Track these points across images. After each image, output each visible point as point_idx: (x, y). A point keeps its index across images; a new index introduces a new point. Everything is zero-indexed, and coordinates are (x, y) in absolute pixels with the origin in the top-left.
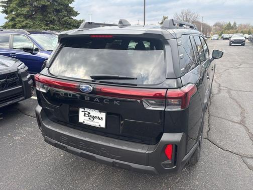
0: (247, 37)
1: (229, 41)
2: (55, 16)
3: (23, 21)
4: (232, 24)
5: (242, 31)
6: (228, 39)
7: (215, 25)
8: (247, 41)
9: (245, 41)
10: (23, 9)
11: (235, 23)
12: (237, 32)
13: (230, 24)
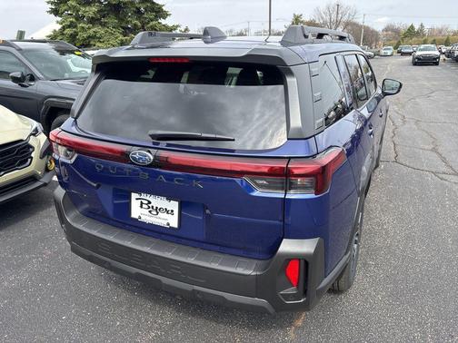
0: (443, 51)
1: (411, 57)
2: (137, 19)
3: (89, 28)
4: (417, 27)
5: (434, 40)
6: (410, 54)
7: (386, 30)
8: (442, 57)
9: (439, 58)
10: (87, 9)
11: (422, 25)
12: (425, 42)
13: (412, 27)
